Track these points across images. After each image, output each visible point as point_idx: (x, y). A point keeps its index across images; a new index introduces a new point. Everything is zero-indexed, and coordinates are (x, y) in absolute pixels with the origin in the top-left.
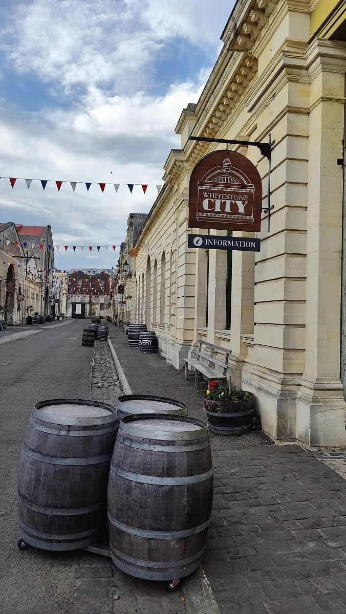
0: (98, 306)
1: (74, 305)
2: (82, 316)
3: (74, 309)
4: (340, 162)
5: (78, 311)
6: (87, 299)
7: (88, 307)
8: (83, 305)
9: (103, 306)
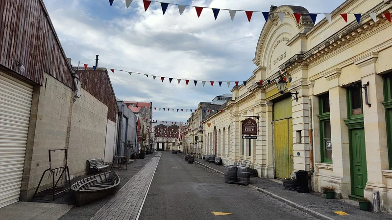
0: (171, 144)
1: (158, 143)
3: (158, 146)
4: (272, 123)
6: (165, 140)
7: (166, 144)
8: (163, 143)
9: (174, 144)
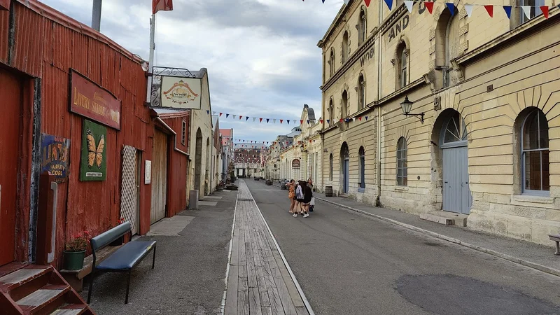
0: (253, 170)
1: (238, 170)
2: (243, 177)
3: (238, 172)
5: (241, 174)
6: (246, 166)
7: (246, 171)
8: (244, 170)
9: (255, 170)
